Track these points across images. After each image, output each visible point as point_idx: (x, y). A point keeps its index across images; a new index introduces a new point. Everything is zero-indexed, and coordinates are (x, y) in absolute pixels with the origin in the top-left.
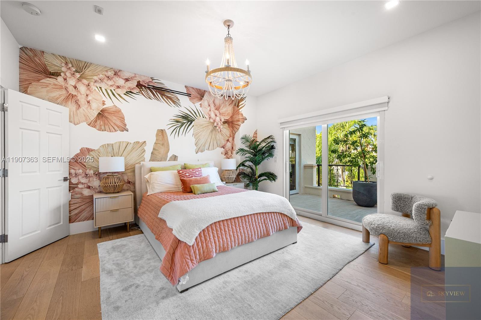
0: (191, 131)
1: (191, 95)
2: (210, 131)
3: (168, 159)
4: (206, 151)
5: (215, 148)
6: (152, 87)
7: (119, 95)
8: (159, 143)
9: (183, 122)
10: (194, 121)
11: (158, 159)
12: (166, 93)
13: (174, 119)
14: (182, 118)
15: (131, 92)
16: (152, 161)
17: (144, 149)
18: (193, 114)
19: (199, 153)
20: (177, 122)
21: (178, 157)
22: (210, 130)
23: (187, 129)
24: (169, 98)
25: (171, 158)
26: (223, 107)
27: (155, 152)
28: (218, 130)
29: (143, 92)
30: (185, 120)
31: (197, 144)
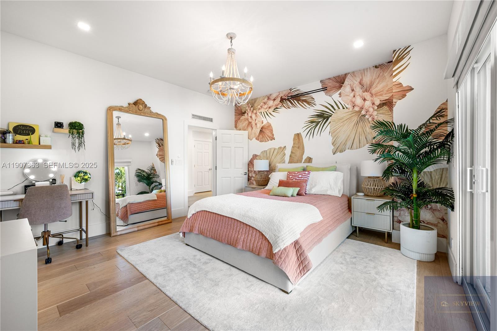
0: (328, 128)
1: (327, 88)
2: (353, 124)
3: (303, 161)
4: (347, 151)
5: (362, 145)
6: (290, 97)
7: (270, 113)
8: (295, 147)
9: (318, 121)
10: (331, 116)
11: (295, 161)
12: (301, 97)
13: (309, 121)
14: (317, 117)
15: (277, 108)
16: (291, 163)
17: (284, 153)
18: (329, 109)
19: (338, 154)
20: (312, 122)
21: (312, 159)
22: (354, 122)
23: (322, 128)
24: (304, 101)
25: (306, 160)
26: (378, 83)
27: (293, 155)
28: (368, 119)
29: (284, 104)
30: (320, 119)
31: (335, 144)
